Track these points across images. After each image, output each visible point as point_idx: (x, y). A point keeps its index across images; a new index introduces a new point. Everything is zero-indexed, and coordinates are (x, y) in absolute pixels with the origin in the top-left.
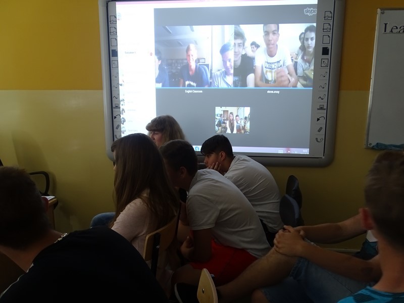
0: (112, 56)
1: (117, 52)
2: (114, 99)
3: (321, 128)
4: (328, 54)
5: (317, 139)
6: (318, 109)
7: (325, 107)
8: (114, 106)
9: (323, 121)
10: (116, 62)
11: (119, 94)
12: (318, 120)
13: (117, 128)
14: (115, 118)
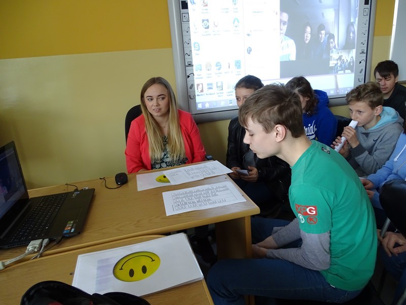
0: (182, 8)
1: (187, 3)
2: (187, 56)
3: (362, 70)
4: (368, 4)
5: (359, 79)
6: (361, 53)
7: (365, 51)
8: (187, 64)
9: (363, 63)
10: (186, 15)
11: (191, 51)
12: (360, 62)
13: (191, 88)
14: (188, 77)
